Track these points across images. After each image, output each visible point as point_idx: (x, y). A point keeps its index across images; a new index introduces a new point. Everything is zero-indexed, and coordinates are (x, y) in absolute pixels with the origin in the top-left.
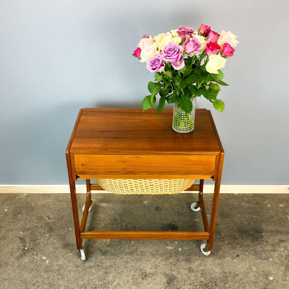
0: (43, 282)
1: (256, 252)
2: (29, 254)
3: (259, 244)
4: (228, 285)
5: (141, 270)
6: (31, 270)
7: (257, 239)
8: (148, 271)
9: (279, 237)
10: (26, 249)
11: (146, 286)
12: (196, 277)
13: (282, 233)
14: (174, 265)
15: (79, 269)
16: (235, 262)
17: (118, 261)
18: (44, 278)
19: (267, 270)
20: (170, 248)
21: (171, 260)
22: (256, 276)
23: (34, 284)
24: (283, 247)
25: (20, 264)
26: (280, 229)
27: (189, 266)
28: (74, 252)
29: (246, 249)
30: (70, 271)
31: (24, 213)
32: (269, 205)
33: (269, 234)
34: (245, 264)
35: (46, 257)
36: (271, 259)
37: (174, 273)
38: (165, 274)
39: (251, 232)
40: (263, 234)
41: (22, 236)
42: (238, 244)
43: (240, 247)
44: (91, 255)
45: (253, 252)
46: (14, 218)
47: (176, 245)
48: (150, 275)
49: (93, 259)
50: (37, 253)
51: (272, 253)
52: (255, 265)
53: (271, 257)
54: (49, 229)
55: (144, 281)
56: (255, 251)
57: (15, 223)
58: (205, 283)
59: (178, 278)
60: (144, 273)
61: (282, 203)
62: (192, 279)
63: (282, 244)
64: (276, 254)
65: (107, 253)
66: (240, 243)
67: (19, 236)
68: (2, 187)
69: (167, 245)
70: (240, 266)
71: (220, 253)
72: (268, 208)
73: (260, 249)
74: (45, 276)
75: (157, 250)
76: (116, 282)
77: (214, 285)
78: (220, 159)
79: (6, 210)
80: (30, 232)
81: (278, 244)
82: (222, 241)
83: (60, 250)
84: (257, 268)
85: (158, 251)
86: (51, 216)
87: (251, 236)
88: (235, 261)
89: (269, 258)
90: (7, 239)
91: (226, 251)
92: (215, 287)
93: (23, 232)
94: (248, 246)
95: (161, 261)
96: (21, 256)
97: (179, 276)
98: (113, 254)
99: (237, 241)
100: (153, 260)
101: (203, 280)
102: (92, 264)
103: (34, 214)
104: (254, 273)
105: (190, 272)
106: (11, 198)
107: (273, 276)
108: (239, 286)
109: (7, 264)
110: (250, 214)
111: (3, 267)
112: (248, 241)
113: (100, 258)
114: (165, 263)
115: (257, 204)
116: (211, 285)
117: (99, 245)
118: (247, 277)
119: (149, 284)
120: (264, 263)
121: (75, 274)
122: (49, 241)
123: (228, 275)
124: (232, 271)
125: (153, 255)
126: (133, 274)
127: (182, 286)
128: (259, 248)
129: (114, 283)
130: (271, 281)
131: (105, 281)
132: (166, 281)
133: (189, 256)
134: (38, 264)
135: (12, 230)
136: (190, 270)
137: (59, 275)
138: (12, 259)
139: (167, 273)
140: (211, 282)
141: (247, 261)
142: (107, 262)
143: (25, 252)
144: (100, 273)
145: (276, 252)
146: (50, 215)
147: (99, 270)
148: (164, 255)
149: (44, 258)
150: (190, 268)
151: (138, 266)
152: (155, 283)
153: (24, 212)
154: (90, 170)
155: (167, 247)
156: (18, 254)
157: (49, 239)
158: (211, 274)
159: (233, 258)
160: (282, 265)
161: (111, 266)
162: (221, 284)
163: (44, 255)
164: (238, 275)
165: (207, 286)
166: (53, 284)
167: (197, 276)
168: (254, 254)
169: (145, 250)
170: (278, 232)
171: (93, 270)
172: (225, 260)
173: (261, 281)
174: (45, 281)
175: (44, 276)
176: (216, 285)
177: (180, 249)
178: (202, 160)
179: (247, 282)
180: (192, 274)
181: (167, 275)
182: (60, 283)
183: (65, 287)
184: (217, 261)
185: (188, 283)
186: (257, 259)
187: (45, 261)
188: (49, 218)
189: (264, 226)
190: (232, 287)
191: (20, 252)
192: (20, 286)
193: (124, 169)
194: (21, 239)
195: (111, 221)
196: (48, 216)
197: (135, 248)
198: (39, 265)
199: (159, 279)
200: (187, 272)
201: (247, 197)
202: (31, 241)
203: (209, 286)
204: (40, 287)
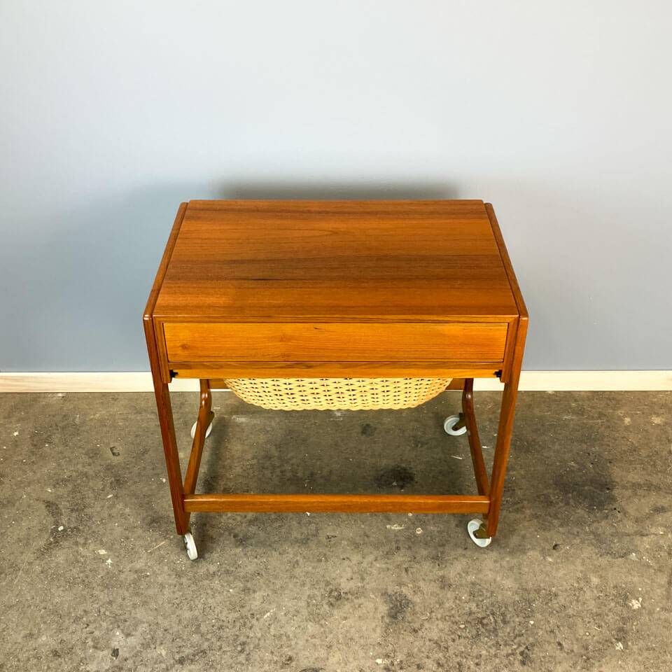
0: (100, 612)
1: (599, 539)
2: (66, 544)
3: (606, 517)
4: (532, 622)
5: (328, 584)
6: (72, 584)
7: (601, 505)
8: (345, 586)
9: (654, 499)
10: (60, 529)
11: (340, 623)
12: (457, 602)
13: (658, 488)
14: (406, 570)
15: (184, 580)
16: (550, 563)
17: (275, 561)
18: (101, 603)
19: (626, 583)
20: (396, 527)
21: (399, 558)
22: (599, 598)
23: (77, 620)
24: (661, 525)
25: (46, 568)
26: (655, 480)
27: (441, 573)
28: (172, 537)
29: (575, 530)
30: (162, 586)
31: (57, 441)
32: (627, 421)
33: (629, 493)
34: (573, 567)
35: (106, 550)
36: (634, 554)
37: (405, 590)
38: (385, 594)
39: (586, 488)
40: (615, 492)
41: (51, 499)
42: (555, 517)
43: (561, 525)
44: (211, 545)
45: (592, 537)
46: (33, 453)
47: (409, 519)
48: (349, 596)
49: (215, 555)
50: (86, 539)
51: (637, 540)
52: (597, 570)
53: (633, 551)
54: (113, 479)
55: (335, 612)
56: (597, 535)
57: (35, 467)
58: (479, 615)
59: (414, 604)
60: (336, 590)
61: (658, 415)
62: (447, 605)
63: (659, 518)
64: (646, 543)
65: (249, 542)
66: (559, 516)
67: (44, 497)
68: (5, 378)
69: (389, 520)
70: (560, 574)
71: (515, 540)
72: (627, 428)
73: (609, 530)
74: (103, 597)
75: (365, 533)
76: (268, 614)
77: (499, 620)
78: (518, 333)
79: (16, 434)
80: (70, 486)
81: (649, 517)
82: (517, 511)
83: (140, 532)
84: (601, 577)
85: (368, 536)
86: (119, 449)
87: (586, 498)
88: (550, 560)
89: (630, 552)
90: (17, 504)
91: (528, 535)
92: (502, 625)
93: (55, 487)
94: (580, 522)
95: (376, 560)
96: (49, 547)
97: (417, 599)
98: (262, 544)
99: (552, 510)
100: (356, 558)
101: (474, 608)
102: (213, 568)
103: (80, 444)
104: (595, 592)
105: (442, 588)
106: (26, 402)
107: (640, 599)
108: (559, 624)
109: (15, 567)
110: (583, 441)
111: (6, 575)
112: (579, 511)
113: (233, 552)
114: (384, 566)
115: (599, 418)
116: (493, 620)
117: (230, 521)
118: (578, 601)
119: (346, 618)
120: (618, 566)
121: (174, 592)
122: (114, 510)
123: (532, 595)
124: (542, 585)
125: (356, 546)
126: (308, 593)
127: (426, 623)
128: (604, 527)
129: (266, 616)
130: (634, 611)
131: (245, 611)
132: (386, 612)
133: (441, 549)
134: (88, 568)
135: (29, 484)
136: (444, 583)
137: (137, 594)
138: (29, 556)
139: (390, 592)
140: (493, 614)
141: (578, 562)
142: (248, 563)
143: (57, 539)
144: (231, 590)
145: (645, 538)
146: (116, 444)
147: (229, 583)
148: (383, 544)
149: (103, 552)
150: (443, 577)
151: (322, 572)
152: (360, 617)
153: (56, 438)
154: (201, 360)
155: (388, 526)
156: (42, 543)
157: (113, 505)
158: (492, 592)
159: (544, 553)
160: (660, 571)
161: (258, 573)
162: (517, 620)
163: (103, 545)
164: (556, 595)
165: (483, 625)
166: (122, 617)
167: (460, 600)
168: (594, 541)
169: (337, 533)
170: (650, 487)
171: (216, 583)
172: (525, 557)
173: (610, 610)
174: (102, 610)
175: (101, 597)
176: (505, 622)
177: (419, 531)
178: (473, 333)
179: (579, 615)
180: (449, 594)
181: (390, 596)
182: (138, 616)
183: (150, 626)
184: (508, 562)
185: (439, 616)
186: (601, 556)
187: (103, 560)
188: (114, 454)
189: (617, 473)
190: (544, 627)
191: (46, 536)
192: (45, 623)
193: (284, 355)
194: (49, 505)
195: (258, 460)
196: (111, 449)
197: (313, 527)
198: (91, 570)
199: (371, 605)
200: (434, 587)
201: (576, 401)
202: (72, 510)
203: (487, 624)
204: (91, 626)
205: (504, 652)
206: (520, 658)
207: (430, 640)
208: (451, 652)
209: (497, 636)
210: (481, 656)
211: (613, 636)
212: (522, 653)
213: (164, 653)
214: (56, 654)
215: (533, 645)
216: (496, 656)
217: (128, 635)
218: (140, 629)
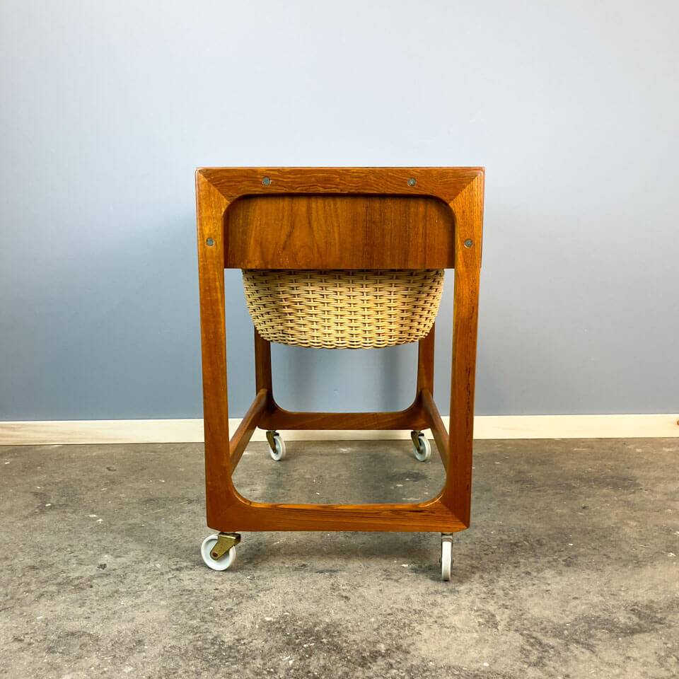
0: (86, 545)
1: (629, 504)
2: (55, 512)
3: (634, 493)
4: (571, 545)
6: (57, 531)
7: (624, 487)
10: (47, 505)
18: (87, 541)
23: (60, 550)
25: (29, 524)
29: (603, 499)
30: (158, 531)
32: (638, 450)
33: (653, 481)
35: (97, 515)
36: (669, 510)
39: (608, 480)
40: (637, 481)
41: (40, 491)
43: (588, 497)
50: (76, 510)
51: (670, 503)
52: (630, 518)
53: (668, 508)
54: (108, 481)
56: (626, 502)
57: (25, 477)
58: (512, 541)
61: (669, 448)
67: (33, 491)
68: (2, 427)
70: (595, 520)
72: (639, 453)
73: (639, 499)
74: (92, 537)
77: (535, 544)
79: (7, 463)
80: (61, 485)
82: (539, 491)
83: (135, 505)
84: (639, 521)
86: (114, 467)
87: (609, 484)
88: (581, 514)
91: (553, 502)
92: (539, 546)
93: (45, 485)
94: (607, 496)
96: (33, 514)
99: (576, 490)
101: (505, 537)
103: (74, 466)
108: (601, 545)
112: (604, 490)
116: (527, 544)
120: (655, 516)
122: (107, 495)
123: (567, 531)
124: (576, 526)
128: (631, 497)
129: (275, 544)
134: (76, 523)
135: (17, 485)
137: (130, 536)
138: (11, 519)
140: (527, 541)
143: (43, 510)
149: (93, 516)
153: (49, 464)
155: (403, 499)
156: (26, 513)
157: (107, 493)
158: (523, 530)
159: (573, 510)
162: (554, 543)
163: (93, 512)
164: (593, 531)
165: (517, 547)
166: (112, 548)
167: (489, 533)
168: (625, 505)
170: (674, 479)
174: (89, 545)
175: (89, 538)
176: (541, 545)
186: (634, 511)
187: (94, 519)
188: (110, 470)
189: (636, 472)
190: (585, 547)
191: (31, 509)
194: (36, 494)
196: (108, 468)
197: (324, 499)
198: (79, 525)
201: (583, 442)
202: (62, 497)
203: (522, 546)
204: (76, 552)
205: (546, 560)
206: (564, 563)
207: (460, 554)
208: (485, 560)
209: (534, 551)
210: (519, 562)
211: (663, 550)
212: (564, 561)
213: (158, 566)
214: (33, 568)
215: (576, 556)
216: (536, 562)
217: (117, 557)
218: (132, 553)
